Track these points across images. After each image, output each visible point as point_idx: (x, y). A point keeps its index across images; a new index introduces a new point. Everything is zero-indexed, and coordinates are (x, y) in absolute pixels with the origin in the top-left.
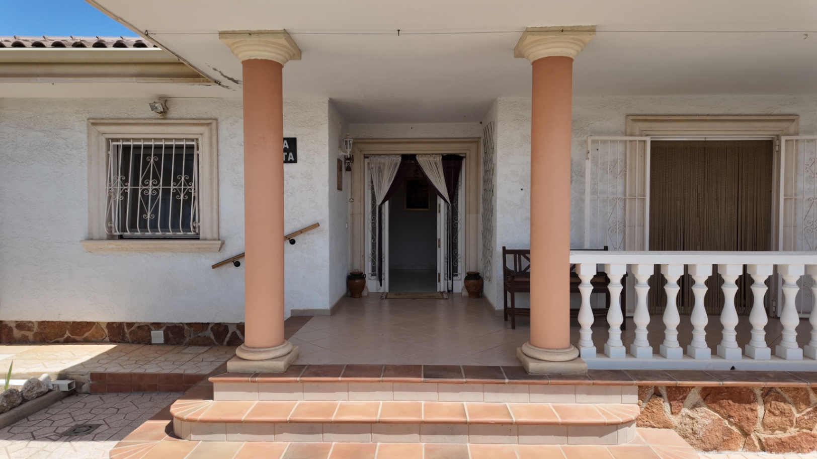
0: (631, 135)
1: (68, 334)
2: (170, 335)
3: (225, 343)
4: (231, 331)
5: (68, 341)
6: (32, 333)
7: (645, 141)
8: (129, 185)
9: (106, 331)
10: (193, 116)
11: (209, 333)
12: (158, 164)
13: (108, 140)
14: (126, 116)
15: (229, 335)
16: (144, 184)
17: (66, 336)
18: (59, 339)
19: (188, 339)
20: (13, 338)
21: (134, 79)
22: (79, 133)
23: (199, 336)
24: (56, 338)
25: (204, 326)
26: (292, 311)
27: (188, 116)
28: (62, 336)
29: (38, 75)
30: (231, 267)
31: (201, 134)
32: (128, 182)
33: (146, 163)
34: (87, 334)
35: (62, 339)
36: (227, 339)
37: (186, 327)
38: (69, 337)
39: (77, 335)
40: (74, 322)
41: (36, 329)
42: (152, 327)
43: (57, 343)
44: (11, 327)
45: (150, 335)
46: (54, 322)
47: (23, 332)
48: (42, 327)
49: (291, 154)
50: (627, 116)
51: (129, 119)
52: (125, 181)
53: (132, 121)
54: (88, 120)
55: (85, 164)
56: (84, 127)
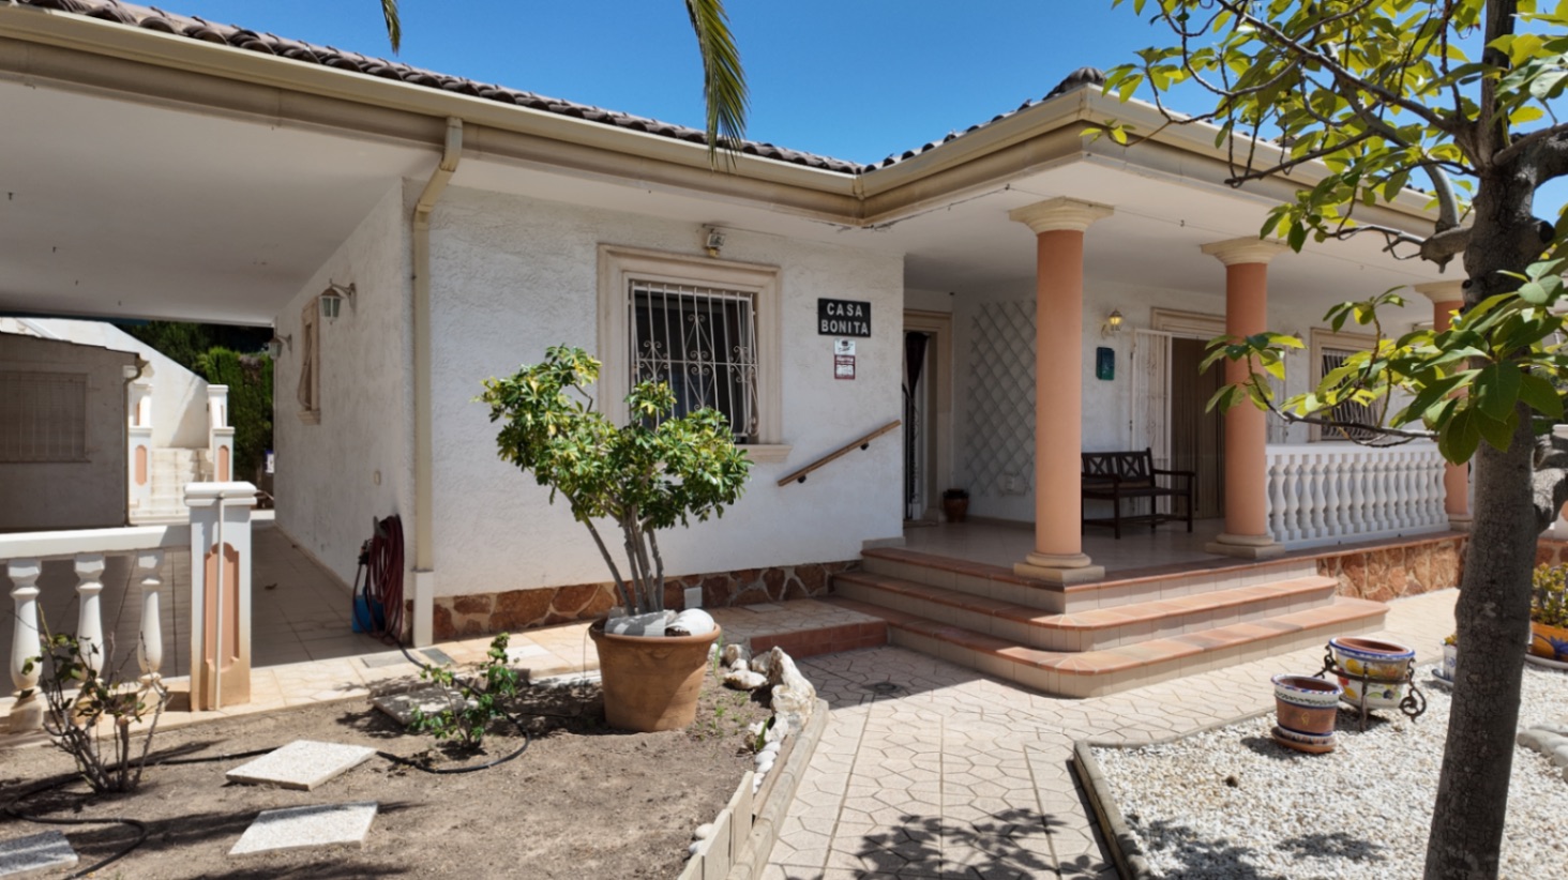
0: (1157, 329)
1: (552, 609)
2: (711, 593)
3: (781, 597)
4: (787, 578)
5: (553, 622)
6: (488, 616)
7: (1166, 338)
8: (669, 355)
9: (614, 597)
10: (750, 259)
11: (761, 584)
12: (705, 325)
13: (631, 281)
14: (654, 246)
15: (785, 585)
16: (689, 358)
17: (548, 614)
18: (535, 621)
19: (734, 597)
20: (453, 628)
21: (772, 205)
22: (583, 265)
23: (751, 590)
24: (534, 618)
25: (755, 572)
26: (865, 543)
27: (742, 258)
28: (544, 613)
29: (641, 177)
30: (795, 484)
31: (762, 287)
32: (666, 351)
33: (689, 325)
34: (584, 606)
35: (541, 620)
36: (783, 591)
37: (730, 578)
38: (552, 615)
39: (570, 609)
40: (562, 588)
41: (493, 607)
42: (684, 584)
43: (534, 627)
44: (446, 610)
45: (683, 597)
46: (532, 591)
47: (472, 616)
48: (508, 602)
49: (864, 325)
50: (1153, 308)
51: (665, 252)
52: (662, 351)
53: (669, 256)
54: (600, 244)
55: (592, 318)
56: (592, 256)
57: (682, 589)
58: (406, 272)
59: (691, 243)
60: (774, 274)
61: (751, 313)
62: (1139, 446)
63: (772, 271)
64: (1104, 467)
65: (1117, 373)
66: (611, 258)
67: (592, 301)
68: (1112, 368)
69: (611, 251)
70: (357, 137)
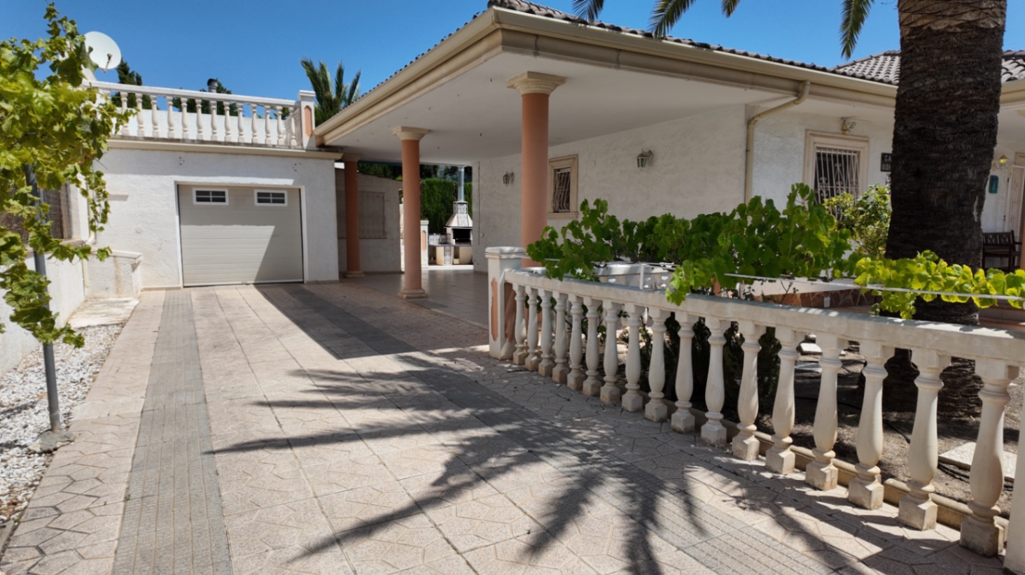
0: (1018, 165)
2: (833, 300)
4: (860, 294)
7: (1022, 169)
8: (829, 184)
10: (860, 134)
11: (850, 297)
12: (841, 168)
13: (816, 148)
14: (825, 130)
16: (836, 185)
19: (841, 303)
22: (800, 141)
25: (848, 292)
27: (855, 134)
31: (861, 148)
33: (836, 168)
37: (840, 294)
42: (824, 296)
45: (823, 301)
50: (1016, 153)
51: (827, 132)
52: (827, 182)
53: (831, 135)
54: (807, 130)
55: (802, 167)
56: (803, 137)
57: (823, 298)
58: (744, 148)
59: (836, 127)
60: (867, 141)
61: (856, 161)
62: (1007, 230)
63: (866, 140)
64: (994, 241)
65: (999, 190)
66: (812, 137)
67: (802, 158)
68: (996, 187)
69: (810, 133)
70: (732, 85)
